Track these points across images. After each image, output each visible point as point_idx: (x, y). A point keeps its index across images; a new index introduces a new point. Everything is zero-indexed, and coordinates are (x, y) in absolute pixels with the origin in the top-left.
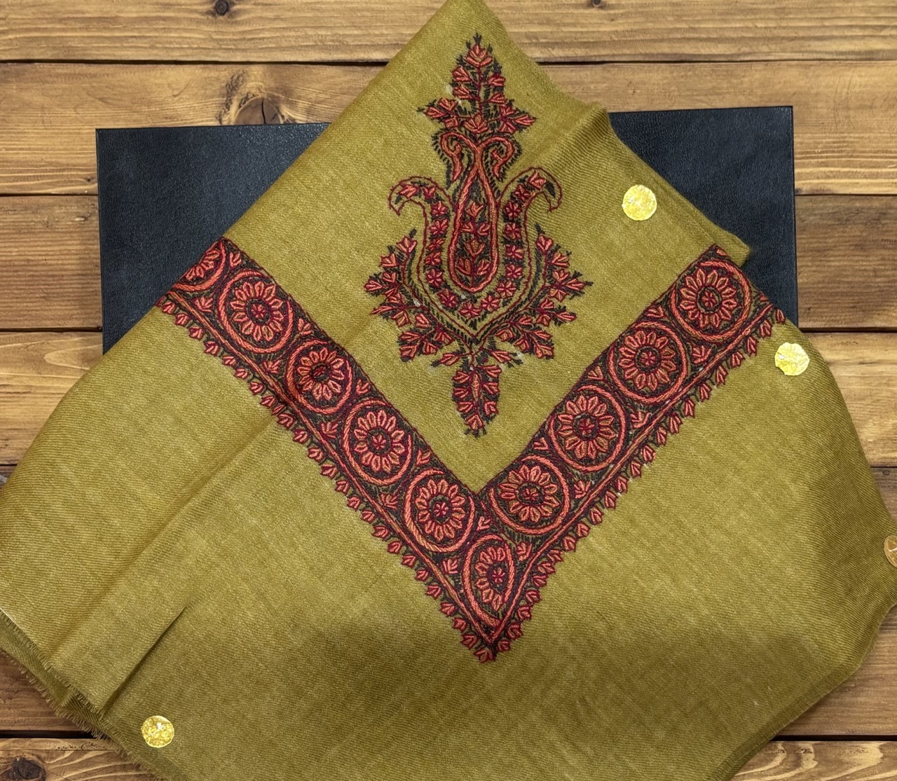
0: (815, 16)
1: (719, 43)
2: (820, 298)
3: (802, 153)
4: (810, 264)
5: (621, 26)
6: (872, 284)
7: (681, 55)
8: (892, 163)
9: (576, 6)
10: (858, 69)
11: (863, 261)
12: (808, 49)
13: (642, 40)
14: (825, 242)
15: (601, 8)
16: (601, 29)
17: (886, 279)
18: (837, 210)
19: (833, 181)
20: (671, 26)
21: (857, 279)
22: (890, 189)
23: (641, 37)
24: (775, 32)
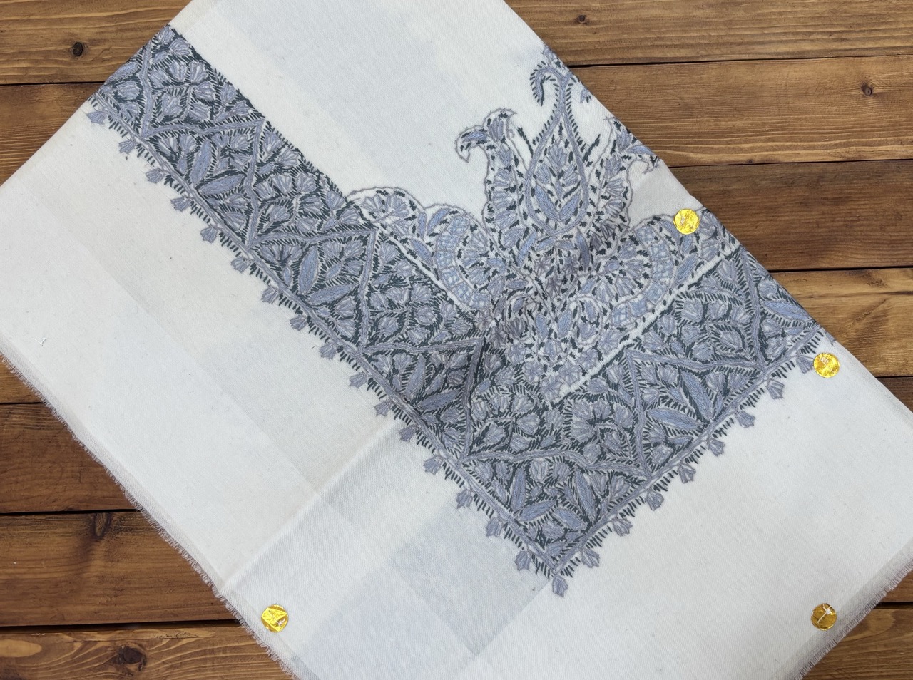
0: (757, 26)
1: (682, 48)
2: (774, 246)
3: (753, 132)
4: (765, 220)
5: (602, 37)
6: (816, 234)
7: (651, 58)
8: (825, 137)
9: (565, 23)
10: (794, 66)
11: (807, 215)
12: (753, 51)
13: (620, 48)
14: (776, 202)
15: (585, 24)
16: (586, 40)
17: (826, 229)
18: (784, 175)
19: (779, 152)
20: (642, 37)
21: (803, 230)
22: (825, 157)
23: (619, 45)
24: (726, 39)
